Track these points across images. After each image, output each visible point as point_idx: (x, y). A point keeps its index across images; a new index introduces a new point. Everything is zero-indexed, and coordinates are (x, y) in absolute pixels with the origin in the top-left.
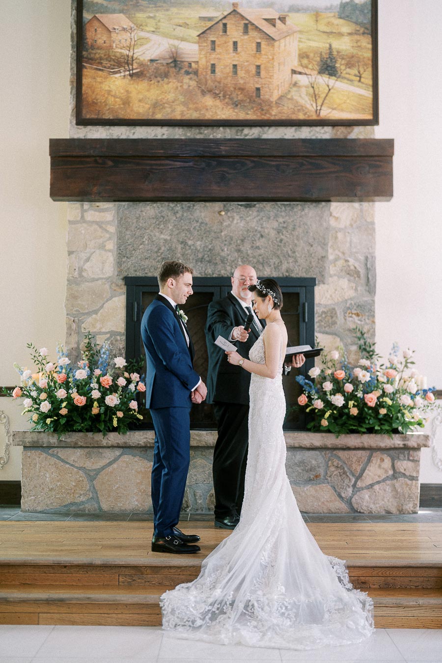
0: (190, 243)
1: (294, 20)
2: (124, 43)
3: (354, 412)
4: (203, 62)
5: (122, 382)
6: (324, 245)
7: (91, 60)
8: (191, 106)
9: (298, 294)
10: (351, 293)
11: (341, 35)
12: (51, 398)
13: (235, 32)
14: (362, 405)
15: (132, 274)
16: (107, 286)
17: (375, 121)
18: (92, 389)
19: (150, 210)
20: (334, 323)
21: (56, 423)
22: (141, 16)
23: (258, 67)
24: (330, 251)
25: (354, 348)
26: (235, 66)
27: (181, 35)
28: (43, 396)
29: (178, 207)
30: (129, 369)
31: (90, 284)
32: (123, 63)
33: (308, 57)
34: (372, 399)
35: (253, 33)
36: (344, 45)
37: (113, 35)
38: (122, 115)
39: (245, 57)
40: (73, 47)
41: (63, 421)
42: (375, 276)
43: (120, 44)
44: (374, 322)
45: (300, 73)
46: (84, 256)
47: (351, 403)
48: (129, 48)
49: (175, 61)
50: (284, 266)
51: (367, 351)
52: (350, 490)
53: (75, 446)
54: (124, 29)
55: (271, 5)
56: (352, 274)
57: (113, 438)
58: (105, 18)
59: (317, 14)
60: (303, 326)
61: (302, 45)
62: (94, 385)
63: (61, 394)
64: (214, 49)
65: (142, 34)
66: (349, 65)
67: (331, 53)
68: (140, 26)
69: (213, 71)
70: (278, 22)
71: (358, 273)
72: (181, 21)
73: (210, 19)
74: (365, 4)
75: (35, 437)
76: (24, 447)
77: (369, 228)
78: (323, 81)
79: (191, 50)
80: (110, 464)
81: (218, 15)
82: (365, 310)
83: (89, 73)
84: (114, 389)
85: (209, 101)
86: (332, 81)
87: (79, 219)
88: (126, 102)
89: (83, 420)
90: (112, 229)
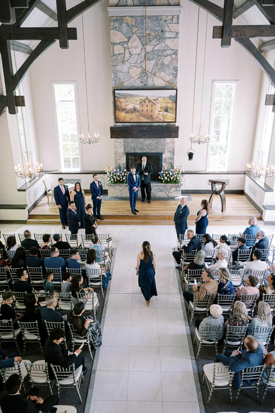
0: (138, 146)
1: (160, 100)
2: (124, 105)
3: (169, 180)
4: (140, 109)
5: (126, 174)
6: (164, 146)
7: (117, 109)
8: (138, 119)
9: (159, 156)
10: (170, 155)
11: (169, 103)
12: (113, 178)
13: (147, 103)
14: (170, 179)
15: (127, 152)
16: (122, 154)
17: (175, 122)
18: (120, 176)
19: (130, 139)
20: (166, 161)
21: (114, 182)
22: (127, 99)
23: (152, 110)
24: (166, 147)
25: (170, 166)
26: (147, 110)
27: (136, 103)
28: (112, 178)
29: (136, 139)
30: (127, 171)
31: (119, 154)
32: (124, 110)
33: (162, 108)
34: (172, 178)
35: (151, 103)
36: (170, 105)
37: (122, 103)
38: (124, 121)
39: (149, 108)
40: (113, 104)
41: (115, 182)
42: (174, 152)
43: (123, 105)
44: (174, 161)
45: (161, 112)
46: (117, 148)
47: (168, 178)
48: (125, 106)
49: (135, 109)
50: (157, 150)
51: (172, 167)
52: (168, 193)
53: (118, 186)
54: (124, 102)
55: (154, 96)
56: (170, 152)
57: (124, 184)
58: (119, 100)
59: (164, 98)
60: (160, 162)
61: (161, 105)
62: (121, 175)
63: (115, 177)
64: (143, 106)
65: (128, 103)
66: (171, 110)
67: (167, 107)
68: (127, 101)
69: (143, 111)
70: (156, 100)
71: (171, 152)
72: (136, 100)
73: (142, 100)
74: (175, 96)
75: (110, 184)
76: (108, 186)
77: (174, 143)
78: (165, 113)
79: (138, 107)
80: (124, 188)
81: (143, 99)
82: (172, 159)
83: (117, 112)
84: (125, 175)
85: (142, 118)
86: (167, 113)
87: (116, 141)
88: (125, 118)
89: (119, 182)
90: (123, 143)
